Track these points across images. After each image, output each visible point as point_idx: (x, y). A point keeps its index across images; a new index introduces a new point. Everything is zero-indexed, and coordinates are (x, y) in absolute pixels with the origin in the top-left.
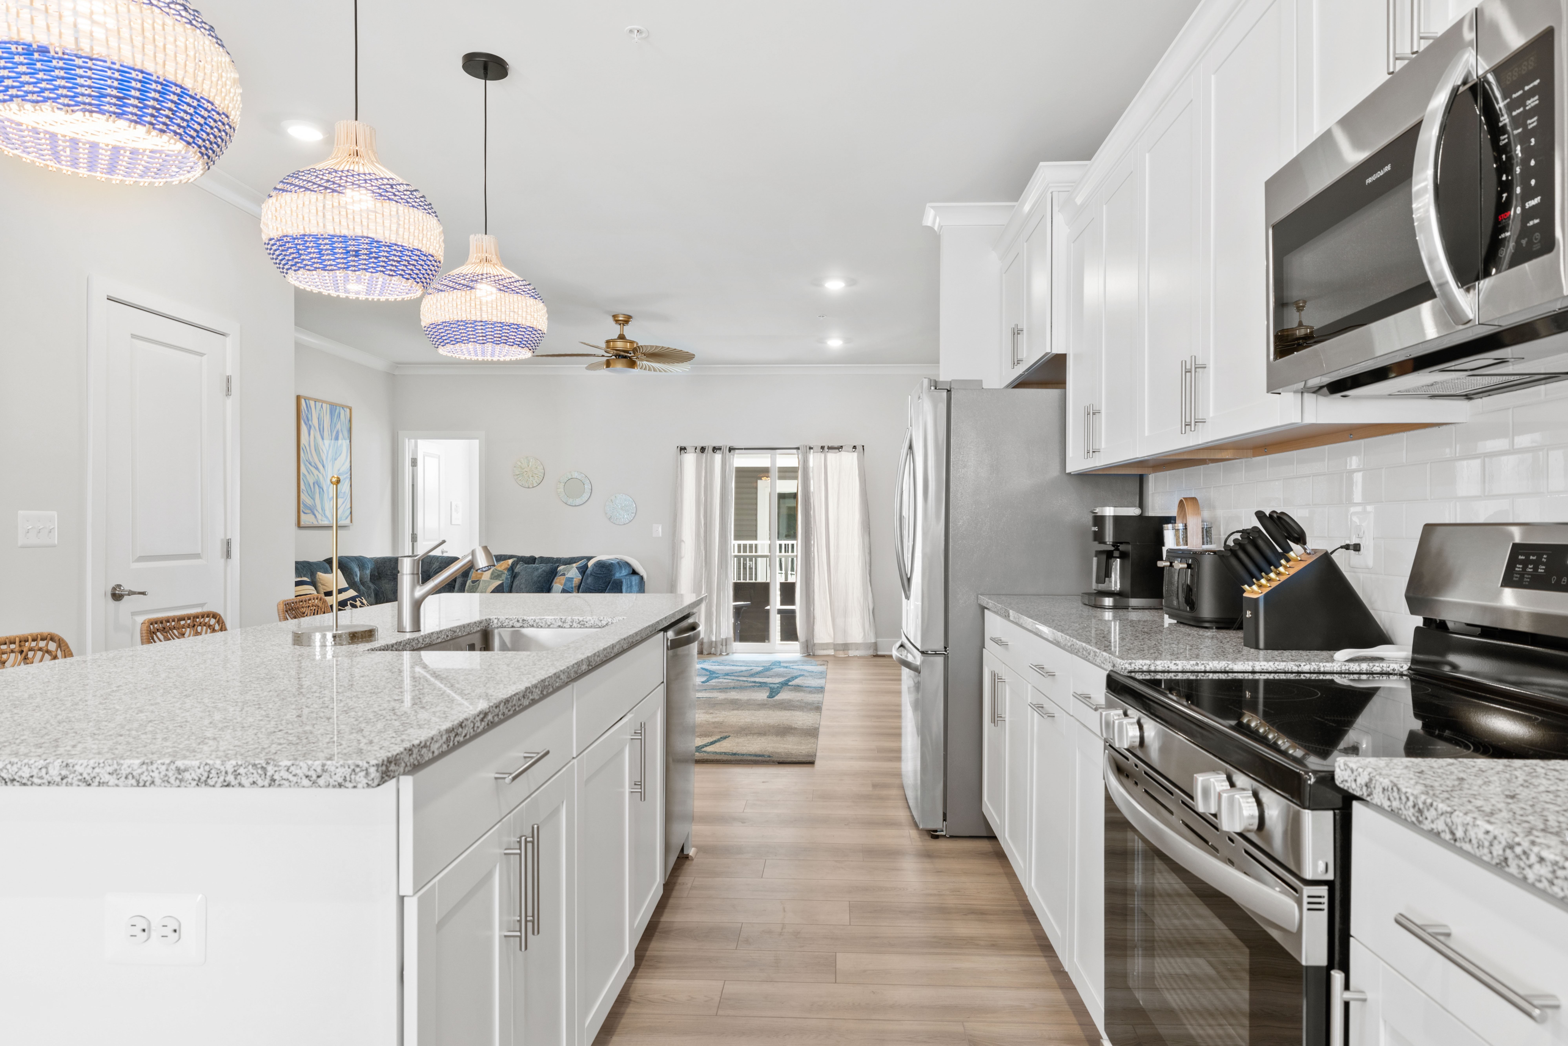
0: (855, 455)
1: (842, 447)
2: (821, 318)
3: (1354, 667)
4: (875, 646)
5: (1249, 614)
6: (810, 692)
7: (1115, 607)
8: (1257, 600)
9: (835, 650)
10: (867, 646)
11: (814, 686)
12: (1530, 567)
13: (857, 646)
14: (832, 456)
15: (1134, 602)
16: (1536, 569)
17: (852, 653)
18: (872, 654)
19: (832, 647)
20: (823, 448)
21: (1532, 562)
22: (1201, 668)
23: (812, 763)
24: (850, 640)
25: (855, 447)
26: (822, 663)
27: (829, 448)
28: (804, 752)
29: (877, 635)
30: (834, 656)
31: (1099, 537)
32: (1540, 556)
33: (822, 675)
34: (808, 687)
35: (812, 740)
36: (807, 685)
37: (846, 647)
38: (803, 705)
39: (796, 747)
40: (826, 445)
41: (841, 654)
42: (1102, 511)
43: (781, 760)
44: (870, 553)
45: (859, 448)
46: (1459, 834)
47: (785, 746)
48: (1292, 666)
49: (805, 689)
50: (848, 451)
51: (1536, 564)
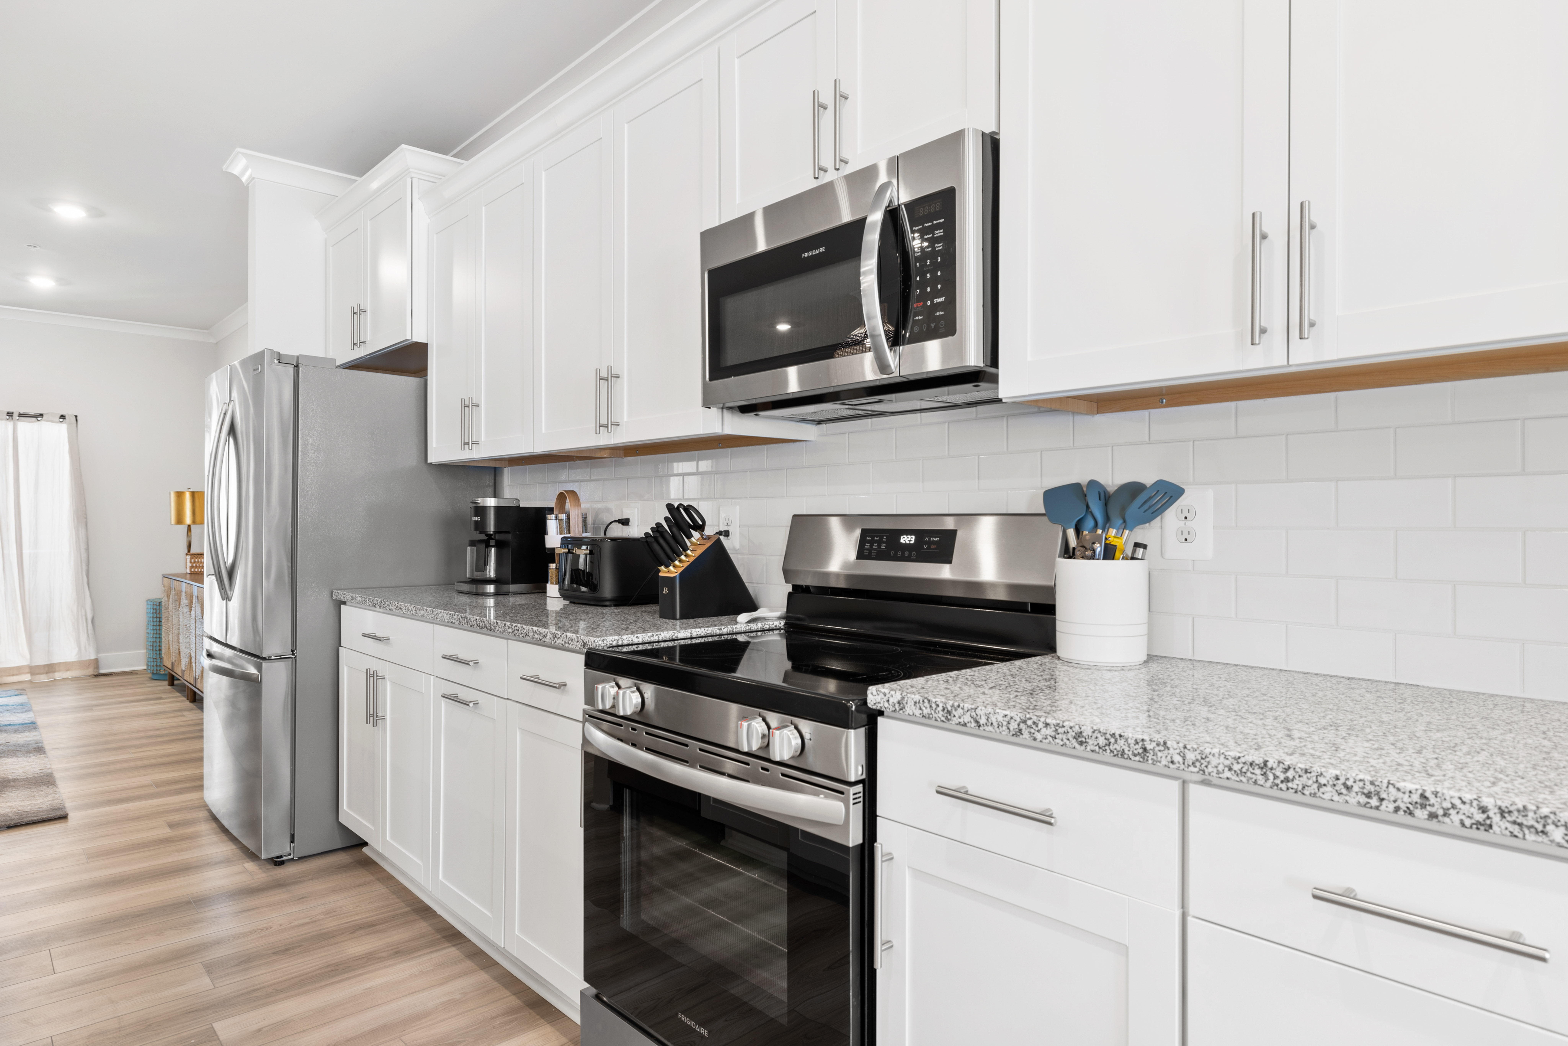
0: (63, 428)
1: (41, 415)
2: (32, 249)
3: (753, 626)
4: (96, 663)
5: (666, 591)
6: (15, 731)
7: (497, 594)
8: (674, 578)
9: (32, 674)
10: (82, 664)
11: (17, 722)
12: (875, 546)
13: (68, 666)
14: (24, 426)
15: (513, 588)
16: (879, 546)
17: (58, 675)
18: (92, 673)
19: (27, 670)
20: (10, 414)
21: (876, 541)
22: (656, 638)
23: (64, 817)
24: (56, 660)
25: (63, 417)
26: (16, 693)
27: (21, 415)
28: (44, 806)
29: (98, 650)
30: (30, 682)
31: (480, 527)
32: (881, 538)
33: (25, 707)
34: (10, 725)
35: (51, 790)
36: (7, 723)
37: (50, 668)
38: (13, 748)
39: (27, 803)
40: (16, 410)
41: (43, 678)
42: (483, 502)
43: (12, 823)
44: (87, 549)
45: (70, 419)
46: (983, 721)
47: (8, 804)
48: (715, 630)
49: (6, 728)
50: (52, 421)
51: (880, 543)
